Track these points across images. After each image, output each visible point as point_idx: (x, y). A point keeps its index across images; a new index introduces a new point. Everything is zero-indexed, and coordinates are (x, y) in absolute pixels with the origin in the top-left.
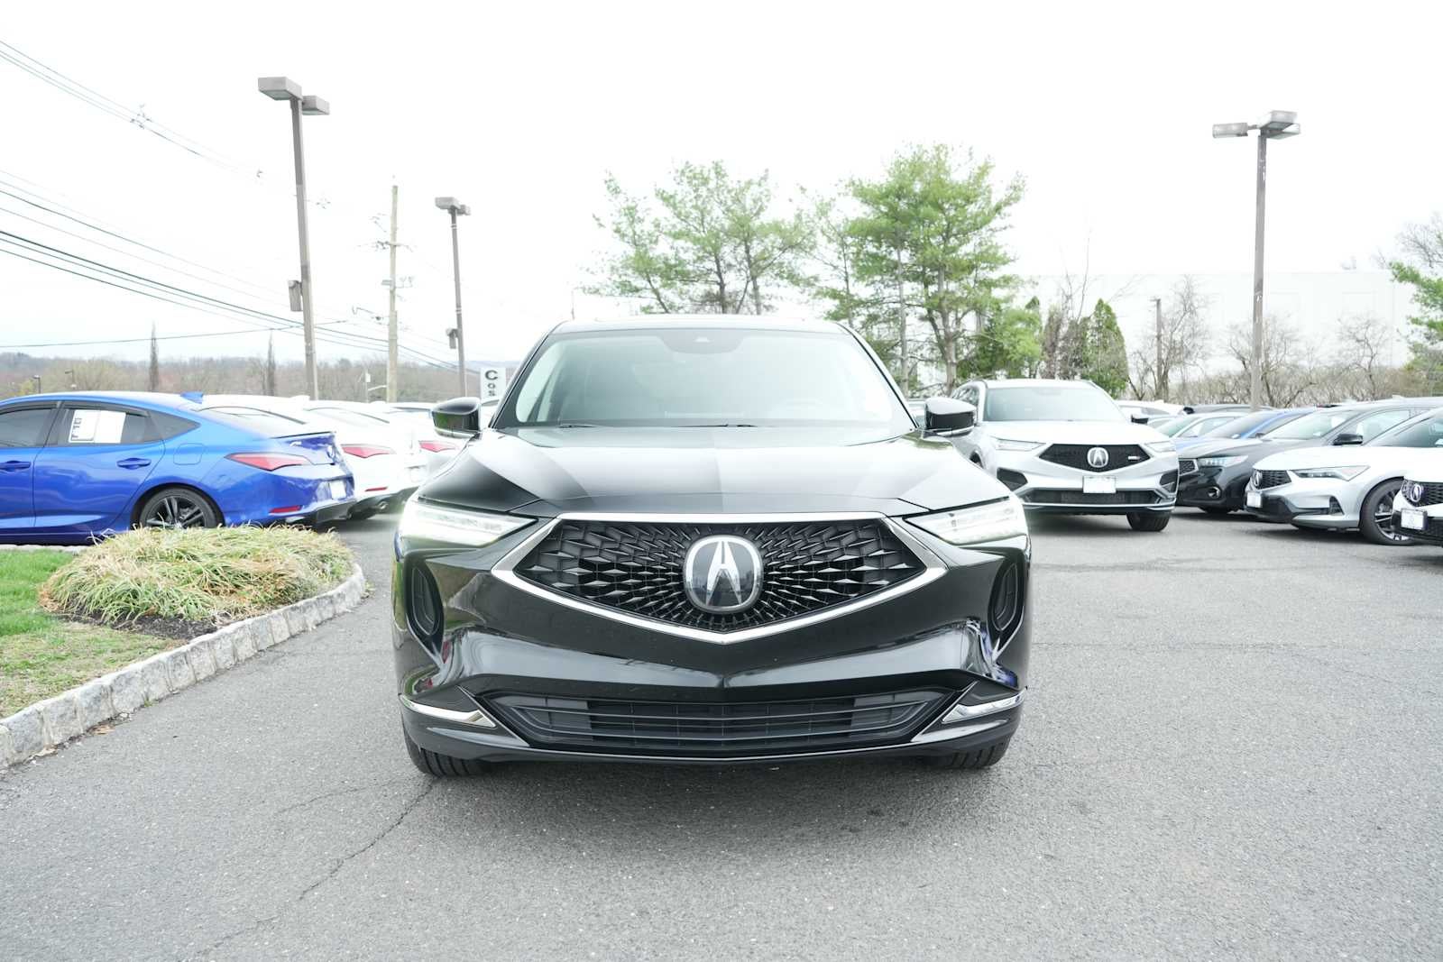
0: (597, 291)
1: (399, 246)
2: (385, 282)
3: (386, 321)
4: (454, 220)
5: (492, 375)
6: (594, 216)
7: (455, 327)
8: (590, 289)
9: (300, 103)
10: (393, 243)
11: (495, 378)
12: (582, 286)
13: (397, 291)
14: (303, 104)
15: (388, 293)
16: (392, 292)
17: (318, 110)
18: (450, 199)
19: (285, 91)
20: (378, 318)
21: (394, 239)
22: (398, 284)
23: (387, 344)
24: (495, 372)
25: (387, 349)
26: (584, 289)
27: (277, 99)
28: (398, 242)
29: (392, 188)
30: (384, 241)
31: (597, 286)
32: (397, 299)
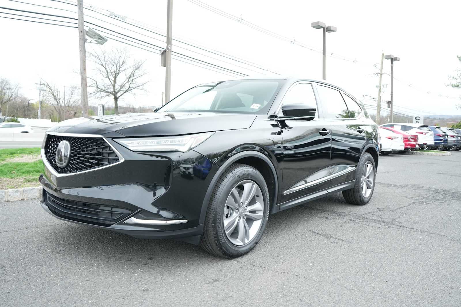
0: (458, 86)
1: (383, 74)
2: (377, 87)
3: (377, 100)
4: (392, 63)
5: (418, 118)
6: (458, 57)
7: (390, 100)
8: (455, 85)
9: (325, 29)
10: (381, 73)
11: (419, 119)
12: (451, 84)
13: (382, 89)
14: (327, 29)
15: (378, 90)
16: (380, 90)
17: (331, 30)
18: (390, 56)
19: (319, 26)
20: (373, 99)
21: (381, 71)
22: (382, 87)
23: (377, 107)
24: (419, 117)
25: (377, 109)
26: (452, 85)
27: (318, 29)
28: (383, 72)
29: (382, 54)
30: (377, 73)
31: (458, 84)
32: (381, 92)
